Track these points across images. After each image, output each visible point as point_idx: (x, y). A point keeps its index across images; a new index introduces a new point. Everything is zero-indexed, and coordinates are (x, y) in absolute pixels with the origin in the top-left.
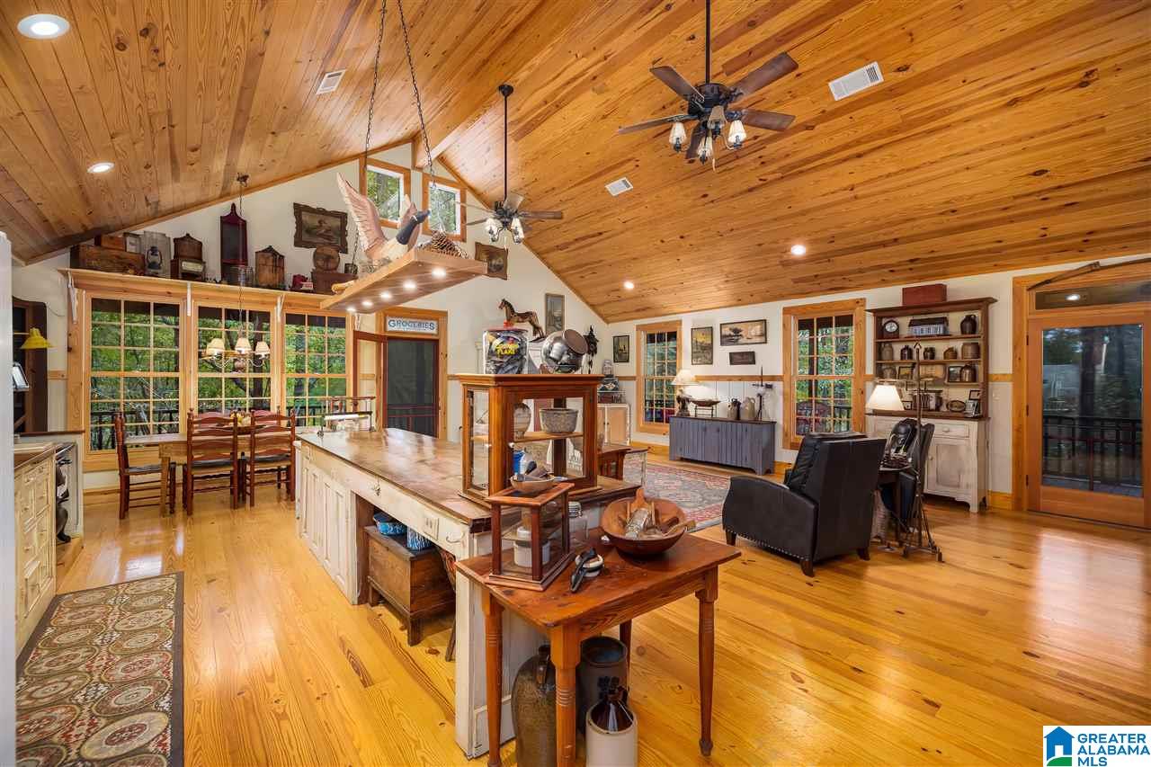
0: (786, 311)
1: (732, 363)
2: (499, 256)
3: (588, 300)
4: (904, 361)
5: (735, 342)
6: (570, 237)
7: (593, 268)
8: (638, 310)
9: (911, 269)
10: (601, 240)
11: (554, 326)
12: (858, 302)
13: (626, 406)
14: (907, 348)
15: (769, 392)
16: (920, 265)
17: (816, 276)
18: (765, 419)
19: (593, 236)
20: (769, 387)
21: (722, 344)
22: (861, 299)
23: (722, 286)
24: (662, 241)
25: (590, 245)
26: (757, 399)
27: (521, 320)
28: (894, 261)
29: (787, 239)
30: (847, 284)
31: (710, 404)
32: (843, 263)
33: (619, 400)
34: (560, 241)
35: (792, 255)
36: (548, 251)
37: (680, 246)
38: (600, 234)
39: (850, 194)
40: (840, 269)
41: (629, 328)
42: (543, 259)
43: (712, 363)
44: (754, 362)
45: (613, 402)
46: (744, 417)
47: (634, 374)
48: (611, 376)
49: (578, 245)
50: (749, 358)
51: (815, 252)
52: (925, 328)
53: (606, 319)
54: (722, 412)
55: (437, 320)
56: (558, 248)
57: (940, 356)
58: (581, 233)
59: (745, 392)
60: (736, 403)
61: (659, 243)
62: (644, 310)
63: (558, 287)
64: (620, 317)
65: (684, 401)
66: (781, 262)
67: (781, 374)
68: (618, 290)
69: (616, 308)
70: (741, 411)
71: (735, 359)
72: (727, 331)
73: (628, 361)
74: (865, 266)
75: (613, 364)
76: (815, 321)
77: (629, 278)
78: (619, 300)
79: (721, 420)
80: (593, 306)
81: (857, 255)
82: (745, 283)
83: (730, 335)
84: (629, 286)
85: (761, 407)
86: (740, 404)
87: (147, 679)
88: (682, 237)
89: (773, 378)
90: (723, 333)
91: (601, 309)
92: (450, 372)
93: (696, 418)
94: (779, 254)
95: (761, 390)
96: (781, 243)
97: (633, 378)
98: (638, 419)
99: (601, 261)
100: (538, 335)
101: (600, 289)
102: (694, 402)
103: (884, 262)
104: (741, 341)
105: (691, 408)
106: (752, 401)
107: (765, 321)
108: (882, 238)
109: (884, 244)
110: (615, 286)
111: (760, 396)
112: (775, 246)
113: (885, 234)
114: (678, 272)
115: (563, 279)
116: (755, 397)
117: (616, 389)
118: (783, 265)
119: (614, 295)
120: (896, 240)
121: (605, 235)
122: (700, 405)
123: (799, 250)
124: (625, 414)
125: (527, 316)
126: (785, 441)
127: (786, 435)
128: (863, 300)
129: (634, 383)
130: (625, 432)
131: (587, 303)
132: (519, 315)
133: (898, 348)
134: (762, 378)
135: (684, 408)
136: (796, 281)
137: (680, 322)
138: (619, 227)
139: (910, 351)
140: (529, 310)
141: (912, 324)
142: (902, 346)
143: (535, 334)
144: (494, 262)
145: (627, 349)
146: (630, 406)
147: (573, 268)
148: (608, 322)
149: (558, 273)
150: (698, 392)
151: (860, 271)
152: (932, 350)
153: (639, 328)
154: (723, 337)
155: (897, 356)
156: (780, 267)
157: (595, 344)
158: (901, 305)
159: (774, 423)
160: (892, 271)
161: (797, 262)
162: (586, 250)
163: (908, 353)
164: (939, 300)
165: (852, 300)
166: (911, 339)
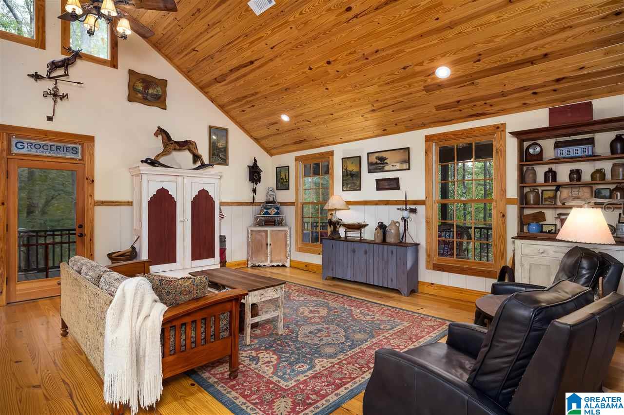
0: (428, 139)
1: (378, 189)
2: (157, 85)
3: (252, 134)
4: (547, 184)
5: (382, 170)
6: (225, 68)
7: (250, 101)
8: (296, 143)
9: (555, 90)
10: (254, 70)
11: (218, 155)
12: (498, 128)
13: (286, 228)
14: (550, 170)
15: (412, 215)
16: (566, 85)
17: (458, 102)
18: (409, 240)
19: (245, 66)
20: (413, 211)
21: (370, 171)
22: (502, 124)
23: (369, 116)
24: (310, 69)
25: (244, 75)
26: (402, 223)
27: (178, 147)
28: (539, 81)
29: (432, 60)
30: (488, 109)
31: (359, 227)
32: (487, 86)
33: (280, 223)
34: (217, 73)
35: (437, 78)
36: (209, 85)
37: (326, 73)
38: (252, 63)
40: (482, 93)
41: (288, 159)
42: (206, 93)
43: (360, 190)
44: (398, 188)
45: (275, 225)
46: (390, 239)
47: (293, 200)
48: (273, 202)
49: (234, 76)
50: (394, 184)
51: (460, 73)
52: (572, 149)
53: (270, 151)
54: (369, 234)
55: (82, 144)
56: (217, 80)
57: (586, 177)
58: (235, 63)
59: (390, 215)
60: (382, 226)
61: (307, 70)
62: (300, 143)
63: (222, 120)
64: (280, 150)
65: (336, 224)
66: (425, 87)
68: (276, 123)
69: (278, 141)
70: (387, 234)
71: (381, 185)
72: (373, 159)
73: (288, 189)
74: (508, 88)
75: (276, 191)
77: (284, 111)
78: (278, 133)
79: (368, 242)
80: (256, 140)
81: (503, 75)
82: (390, 111)
83: (376, 163)
84: (285, 118)
85: (405, 230)
86: (386, 227)
88: (329, 63)
89: (416, 202)
90: (370, 160)
91: (263, 142)
92: (98, 197)
93: (346, 239)
94: (423, 78)
95: (406, 214)
96: (426, 66)
97: (292, 204)
98: (297, 241)
99: (256, 93)
100: (199, 164)
101: (260, 122)
102: (344, 225)
103: (528, 83)
104: (387, 168)
105: (342, 231)
106: (397, 225)
107: (408, 148)
108: (531, 54)
109: (532, 62)
110: (272, 119)
111: (404, 220)
112: (418, 69)
113: (536, 49)
114: (327, 102)
115: (227, 113)
116: (400, 221)
117: (277, 213)
118: (427, 91)
119: (273, 129)
120: (546, 55)
121: (256, 64)
122: (349, 229)
123: (443, 72)
124: (286, 236)
125: (185, 145)
126: (428, 262)
127: (429, 256)
128: (504, 125)
129: (293, 208)
130: (286, 252)
131: (251, 136)
132: (175, 142)
134: (406, 202)
135: (335, 231)
136: (438, 108)
137: (331, 153)
138: (269, 54)
139: (554, 174)
140: (188, 139)
141: (557, 145)
142: (546, 168)
143: (195, 162)
144: (151, 91)
145: (287, 178)
146: (290, 229)
147: (234, 102)
148: (271, 155)
149: (221, 107)
150: (348, 216)
151: (503, 94)
152: (578, 173)
153: (297, 159)
154: (370, 164)
155: (540, 179)
156: (424, 92)
157: (259, 174)
158: (547, 125)
159: (417, 245)
160: (535, 93)
161: (440, 85)
162: (242, 82)
163: (551, 175)
164: (585, 120)
165: (491, 126)
166: (556, 161)
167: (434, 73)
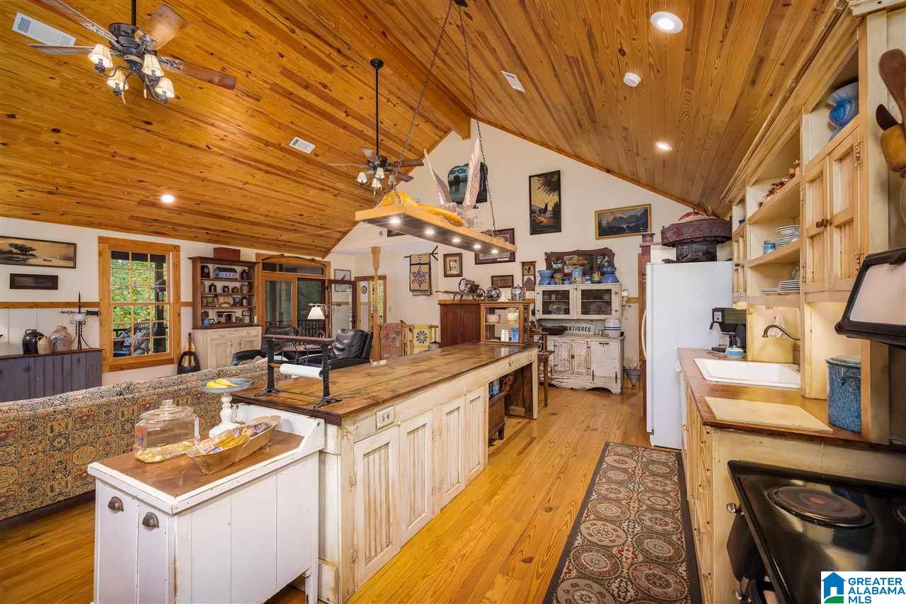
1: (14, 287)
4: (210, 293)
5: (21, 262)
12: (175, 248)
14: (213, 285)
17: (156, 220)
18: (86, 348)
20: (94, 314)
22: (178, 245)
26: (74, 327)
30: (173, 233)
35: (159, 200)
39: (241, 185)
40: (179, 221)
44: (56, 288)
50: (48, 282)
52: (224, 273)
66: (142, 200)
67: (98, 301)
71: (19, 282)
72: (4, 246)
74: (197, 225)
76: (130, 254)
81: (202, 217)
83: (11, 252)
85: (79, 335)
87: (609, 481)
95: (79, 318)
96: (160, 189)
103: (209, 227)
104: (33, 261)
107: (74, 244)
109: (222, 218)
111: (79, 325)
112: (152, 187)
118: (140, 203)
120: (230, 218)
123: (168, 199)
128: (179, 247)
133: (207, 283)
134: (80, 305)
136: (132, 217)
139: (215, 287)
141: (217, 270)
142: (210, 283)
152: (227, 287)
155: (207, 289)
156: (136, 203)
158: (212, 257)
159: (99, 352)
160: (207, 233)
161: (158, 206)
163: (213, 288)
164: (236, 258)
165: (171, 245)
166: (218, 278)
167: (160, 196)
